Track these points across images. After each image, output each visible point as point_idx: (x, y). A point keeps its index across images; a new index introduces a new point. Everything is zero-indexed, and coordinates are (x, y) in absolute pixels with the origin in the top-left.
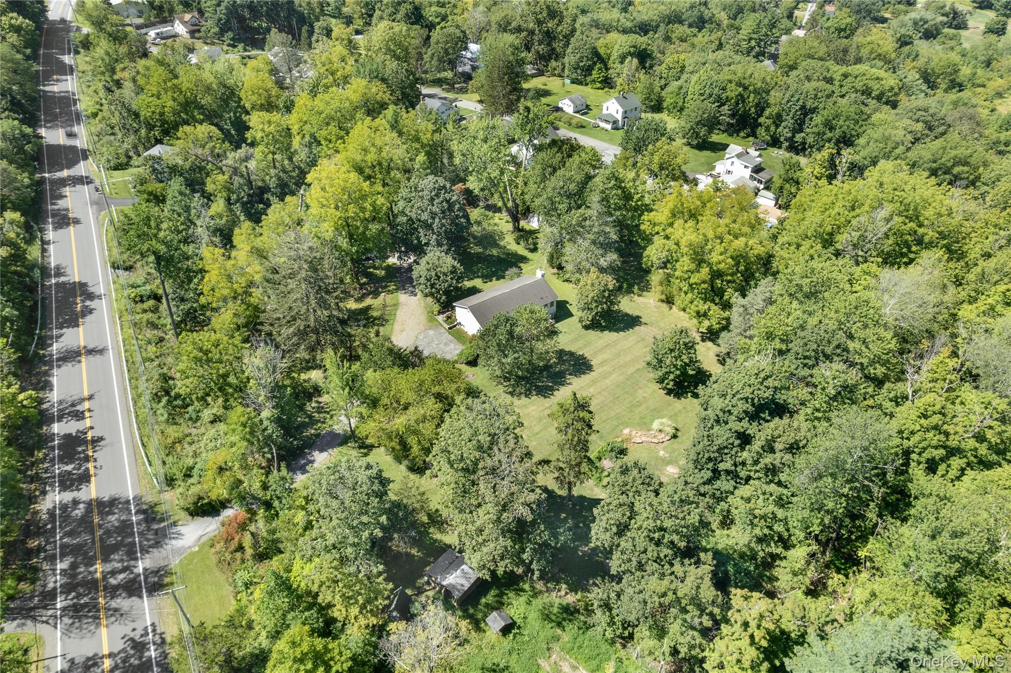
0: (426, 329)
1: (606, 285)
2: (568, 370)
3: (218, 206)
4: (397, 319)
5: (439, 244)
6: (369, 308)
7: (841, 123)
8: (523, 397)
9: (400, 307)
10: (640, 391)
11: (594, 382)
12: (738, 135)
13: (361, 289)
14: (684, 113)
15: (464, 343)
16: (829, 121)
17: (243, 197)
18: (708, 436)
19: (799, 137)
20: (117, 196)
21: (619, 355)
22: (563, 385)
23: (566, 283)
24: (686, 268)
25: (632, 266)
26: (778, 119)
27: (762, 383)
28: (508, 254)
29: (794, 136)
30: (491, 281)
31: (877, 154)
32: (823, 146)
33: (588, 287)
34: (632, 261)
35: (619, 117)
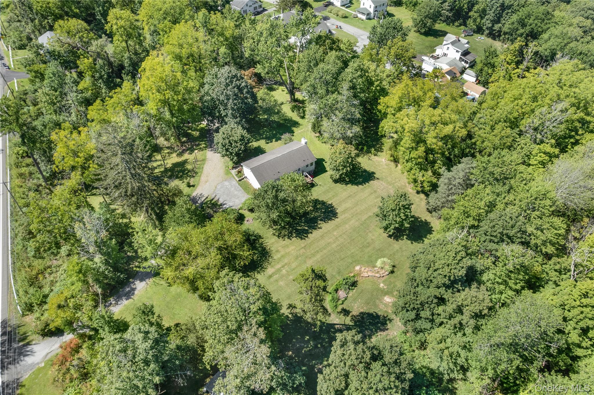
0: (223, 181)
1: (350, 153)
2: (320, 216)
3: (86, 82)
4: (204, 171)
5: (235, 117)
6: (185, 162)
7: (531, 21)
8: (286, 238)
9: (207, 162)
10: (370, 235)
11: (338, 226)
12: (453, 25)
13: (182, 146)
14: (417, 8)
15: (248, 193)
16: (523, 20)
17: (104, 75)
18: (415, 293)
19: (497, 27)
20: (19, 70)
21: (357, 204)
22: (315, 229)
23: (324, 144)
24: (407, 146)
25: (372, 130)
26: (483, 13)
27: (458, 264)
28: (285, 120)
29: (493, 26)
30: (271, 142)
31: (555, 47)
32: (516, 39)
33: (337, 154)
34: (372, 126)
35: (372, 10)
